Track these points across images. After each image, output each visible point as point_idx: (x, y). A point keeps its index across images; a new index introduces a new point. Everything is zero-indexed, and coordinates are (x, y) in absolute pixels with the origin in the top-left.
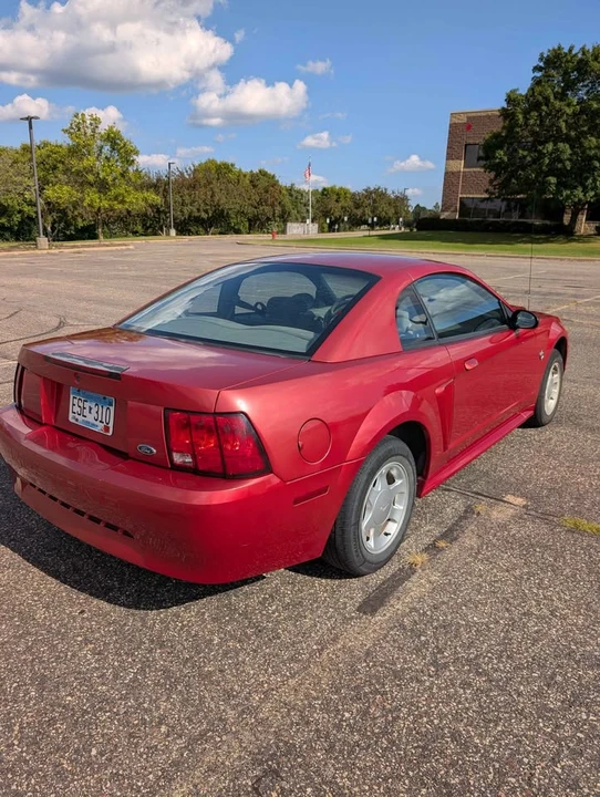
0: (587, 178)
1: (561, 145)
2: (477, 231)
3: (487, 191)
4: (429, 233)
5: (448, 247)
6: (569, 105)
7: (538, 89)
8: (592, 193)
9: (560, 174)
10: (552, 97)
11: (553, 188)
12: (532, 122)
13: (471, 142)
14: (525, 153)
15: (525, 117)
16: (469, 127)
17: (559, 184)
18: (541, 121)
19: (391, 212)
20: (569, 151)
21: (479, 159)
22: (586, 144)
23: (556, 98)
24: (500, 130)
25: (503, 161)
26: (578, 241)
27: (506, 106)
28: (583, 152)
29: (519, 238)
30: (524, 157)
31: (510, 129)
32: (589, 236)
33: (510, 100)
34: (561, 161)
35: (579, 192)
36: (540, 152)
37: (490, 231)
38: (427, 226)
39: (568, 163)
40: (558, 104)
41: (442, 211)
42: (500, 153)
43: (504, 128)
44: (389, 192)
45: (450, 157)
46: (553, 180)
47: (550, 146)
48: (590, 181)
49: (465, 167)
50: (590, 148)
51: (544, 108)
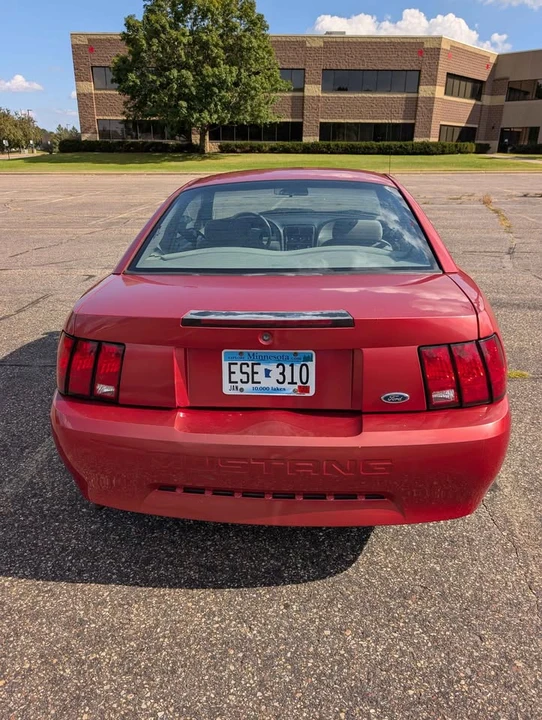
0: (209, 104)
1: (184, 72)
2: (120, 151)
3: (124, 113)
4: (76, 155)
5: (101, 168)
6: (184, 35)
7: (153, 17)
8: (216, 116)
9: (188, 98)
10: (168, 26)
11: (184, 111)
12: (155, 48)
13: (97, 64)
14: (155, 78)
15: (148, 43)
16: (91, 50)
17: (190, 108)
18: (163, 48)
19: (19, 134)
20: (192, 78)
21: (113, 81)
22: (204, 72)
23: (171, 28)
24: (126, 54)
25: (136, 84)
26: (209, 158)
27: (126, 31)
28: (203, 79)
29: (160, 156)
30: (154, 82)
31: (137, 53)
32: (215, 153)
33: (128, 25)
34: (187, 87)
35: (206, 114)
36: (167, 77)
37: (132, 151)
38: (71, 148)
39: (193, 89)
40: (174, 33)
41: (83, 133)
42: (132, 76)
43: (130, 52)
44: (12, 113)
45: (78, 78)
46: (184, 104)
47: (175, 73)
48: (212, 106)
49: (95, 89)
50: (208, 76)
51: (162, 35)
